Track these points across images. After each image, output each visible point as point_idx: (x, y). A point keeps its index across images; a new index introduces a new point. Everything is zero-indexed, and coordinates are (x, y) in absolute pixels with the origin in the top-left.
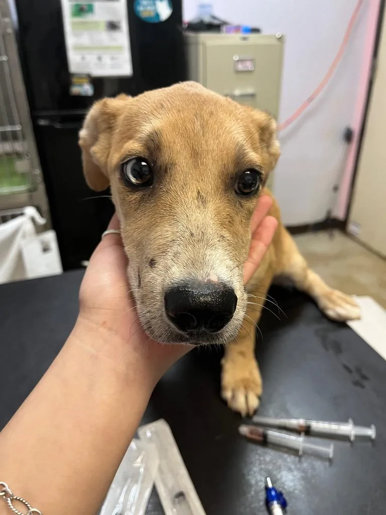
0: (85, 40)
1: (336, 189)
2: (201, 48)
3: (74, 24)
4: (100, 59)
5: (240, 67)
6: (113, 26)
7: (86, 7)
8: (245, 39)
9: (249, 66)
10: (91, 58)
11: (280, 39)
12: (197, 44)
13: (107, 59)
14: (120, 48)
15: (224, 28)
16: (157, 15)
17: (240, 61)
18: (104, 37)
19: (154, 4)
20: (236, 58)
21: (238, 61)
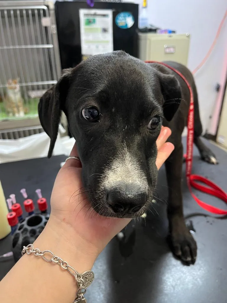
0: (91, 38)
1: (211, 117)
2: (148, 41)
3: (86, 29)
4: (97, 47)
5: (168, 51)
6: (105, 30)
7: (92, 21)
8: (170, 36)
9: (172, 50)
10: (93, 47)
11: (188, 37)
12: (146, 39)
13: (101, 48)
14: (107, 42)
15: (158, 31)
16: (127, 25)
17: (168, 48)
18: (100, 36)
19: (125, 19)
20: (165, 46)
21: (167, 48)
